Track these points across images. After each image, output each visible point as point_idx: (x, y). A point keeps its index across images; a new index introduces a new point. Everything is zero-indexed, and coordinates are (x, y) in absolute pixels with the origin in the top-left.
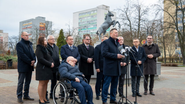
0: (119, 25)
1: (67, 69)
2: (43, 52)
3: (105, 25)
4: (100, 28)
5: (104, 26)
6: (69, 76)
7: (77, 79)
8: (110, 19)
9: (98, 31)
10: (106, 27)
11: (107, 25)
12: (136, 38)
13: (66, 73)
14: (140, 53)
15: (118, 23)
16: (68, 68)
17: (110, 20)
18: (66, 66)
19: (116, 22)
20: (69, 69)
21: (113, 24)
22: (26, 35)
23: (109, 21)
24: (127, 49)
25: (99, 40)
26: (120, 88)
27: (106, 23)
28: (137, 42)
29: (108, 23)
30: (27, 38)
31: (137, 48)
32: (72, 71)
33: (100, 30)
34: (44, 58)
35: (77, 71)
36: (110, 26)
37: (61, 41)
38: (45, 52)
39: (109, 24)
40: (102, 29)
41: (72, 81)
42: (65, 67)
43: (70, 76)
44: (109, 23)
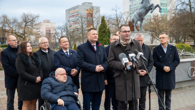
0: (160, 9)
1: (49, 87)
2: (24, 63)
3: (141, 11)
4: (135, 15)
5: (139, 12)
6: (49, 97)
7: (61, 102)
8: (147, 2)
9: (133, 20)
10: (142, 13)
11: (143, 10)
12: (164, 33)
13: (45, 94)
14: (169, 55)
15: (158, 7)
16: (51, 86)
17: (148, 4)
18: (49, 82)
19: (155, 5)
20: (53, 86)
21: (151, 9)
22: (14, 39)
23: (146, 5)
24: (132, 57)
25: (135, 32)
26: (141, 105)
27: (142, 8)
28: (163, 38)
29: (144, 7)
30: (15, 43)
31: (165, 47)
32: (58, 89)
33: (136, 18)
34: (27, 71)
35: (66, 89)
36: (147, 11)
37: (103, 30)
38: (26, 62)
39: (147, 10)
40: (138, 17)
41: (54, 105)
42: (47, 85)
43: (51, 97)
44: (146, 8)
